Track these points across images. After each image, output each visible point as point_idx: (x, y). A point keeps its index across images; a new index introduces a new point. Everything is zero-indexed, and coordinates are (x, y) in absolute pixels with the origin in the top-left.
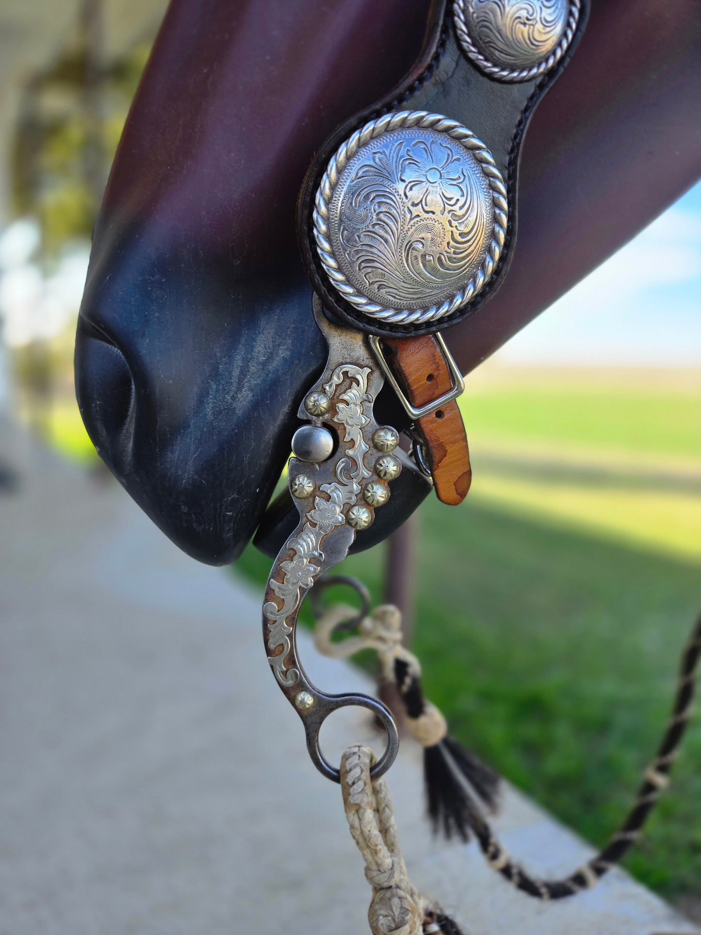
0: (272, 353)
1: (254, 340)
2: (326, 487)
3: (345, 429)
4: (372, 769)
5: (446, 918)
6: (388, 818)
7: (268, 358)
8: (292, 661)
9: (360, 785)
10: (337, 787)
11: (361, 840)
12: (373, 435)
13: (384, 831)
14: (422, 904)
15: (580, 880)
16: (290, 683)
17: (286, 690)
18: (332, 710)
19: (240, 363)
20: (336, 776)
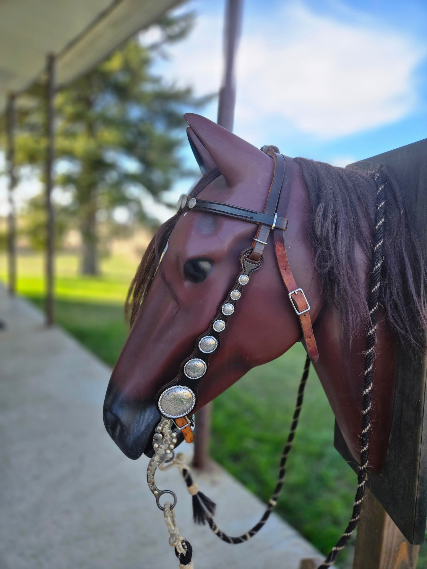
0: (149, 418)
1: (145, 414)
2: (161, 446)
3: (165, 433)
4: (171, 507)
5: (187, 542)
6: (175, 519)
7: (148, 419)
8: (153, 484)
9: (167, 512)
10: (163, 512)
11: (167, 523)
12: (171, 434)
13: (173, 522)
14: (182, 538)
15: (245, 537)
16: (153, 489)
17: (152, 491)
18: (162, 494)
19: (142, 419)
20: (163, 509)
